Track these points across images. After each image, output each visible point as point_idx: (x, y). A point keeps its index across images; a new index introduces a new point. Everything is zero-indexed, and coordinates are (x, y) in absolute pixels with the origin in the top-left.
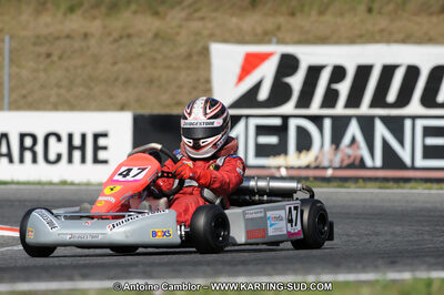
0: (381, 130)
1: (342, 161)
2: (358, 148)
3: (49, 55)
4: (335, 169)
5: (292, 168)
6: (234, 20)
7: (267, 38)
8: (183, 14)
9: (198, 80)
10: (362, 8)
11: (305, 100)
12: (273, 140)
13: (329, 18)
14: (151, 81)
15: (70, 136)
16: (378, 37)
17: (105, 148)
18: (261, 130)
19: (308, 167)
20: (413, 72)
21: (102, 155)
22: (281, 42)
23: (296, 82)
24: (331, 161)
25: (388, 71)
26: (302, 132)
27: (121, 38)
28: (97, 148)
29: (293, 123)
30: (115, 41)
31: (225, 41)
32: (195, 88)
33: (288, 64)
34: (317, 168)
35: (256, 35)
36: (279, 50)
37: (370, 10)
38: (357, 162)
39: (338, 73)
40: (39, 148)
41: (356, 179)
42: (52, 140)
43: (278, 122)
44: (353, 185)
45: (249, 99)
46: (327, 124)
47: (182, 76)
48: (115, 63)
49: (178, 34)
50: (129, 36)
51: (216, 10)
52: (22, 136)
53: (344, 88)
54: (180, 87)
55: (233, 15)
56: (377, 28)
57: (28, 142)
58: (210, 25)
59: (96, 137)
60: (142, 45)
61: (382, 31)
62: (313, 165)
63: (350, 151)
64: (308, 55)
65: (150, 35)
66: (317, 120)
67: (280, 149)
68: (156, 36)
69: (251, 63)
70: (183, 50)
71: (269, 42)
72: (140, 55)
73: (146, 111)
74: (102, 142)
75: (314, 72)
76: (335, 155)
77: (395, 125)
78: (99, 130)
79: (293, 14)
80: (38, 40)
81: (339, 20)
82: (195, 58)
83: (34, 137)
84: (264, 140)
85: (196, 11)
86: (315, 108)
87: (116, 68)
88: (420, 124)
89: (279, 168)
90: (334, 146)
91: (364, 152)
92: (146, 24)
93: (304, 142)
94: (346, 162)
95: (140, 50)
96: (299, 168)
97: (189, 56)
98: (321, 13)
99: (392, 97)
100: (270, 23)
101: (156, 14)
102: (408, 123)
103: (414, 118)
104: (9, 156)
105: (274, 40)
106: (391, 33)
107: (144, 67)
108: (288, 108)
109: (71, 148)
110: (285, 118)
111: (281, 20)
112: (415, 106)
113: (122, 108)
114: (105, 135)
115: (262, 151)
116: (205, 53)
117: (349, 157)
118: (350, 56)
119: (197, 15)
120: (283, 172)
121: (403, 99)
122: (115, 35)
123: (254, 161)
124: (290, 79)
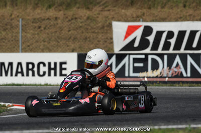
0: (190, 60)
1: (172, 74)
2: (180, 68)
3: (40, 27)
4: (169, 77)
5: (150, 77)
6: (123, 11)
7: (138, 19)
8: (100, 9)
9: (107, 38)
10: (181, 5)
11: (155, 47)
12: (141, 65)
13: (166, 9)
14: (86, 39)
15: (50, 64)
16: (188, 18)
17: (65, 69)
18: (135, 60)
19: (157, 77)
21: (64, 72)
22: (144, 21)
24: (167, 74)
26: (153, 60)
27: (72, 19)
28: (61, 69)
29: (150, 57)
30: (70, 21)
31: (119, 20)
32: (106, 42)
33: (148, 31)
34: (161, 77)
35: (133, 17)
36: (143, 24)
37: (185, 6)
38: (179, 74)
39: (170, 34)
40: (35, 69)
41: (179, 82)
42: (41, 65)
43: (143, 57)
44: (177, 85)
45: (130, 46)
46: (166, 57)
47: (100, 36)
48: (69, 31)
49: (98, 17)
50: (76, 18)
51: (115, 7)
52: (28, 64)
53: (173, 41)
54: (99, 41)
55: (122, 9)
56: (188, 14)
57: (30, 66)
58: (112, 13)
59: (61, 64)
60: (81, 23)
61: (190, 15)
62: (159, 76)
63: (176, 70)
64: (157, 26)
65: (85, 18)
67: (144, 69)
68: (88, 18)
70: (100, 24)
71: (139, 21)
72: (81, 27)
74: (64, 66)
75: (159, 34)
76: (169, 71)
79: (150, 8)
80: (35, 21)
81: (171, 11)
82: (106, 28)
83: (33, 64)
84: (136, 65)
85: (106, 7)
87: (70, 33)
89: (144, 77)
90: (168, 68)
91: (183, 70)
92: (83, 13)
93: (155, 66)
94: (174, 75)
95: (81, 25)
96: (153, 77)
97: (103, 27)
98: (163, 7)
99: (195, 45)
100: (139, 12)
101: (88, 8)
104: (22, 73)
105: (141, 20)
106: (194, 16)
107: (83, 33)
109: (50, 69)
110: (147, 55)
111: (145, 10)
113: (73, 51)
114: (65, 63)
115: (136, 70)
116: (110, 26)
117: (176, 72)
119: (106, 9)
120: (146, 79)
122: (70, 18)
123: (132, 74)
124: (148, 38)
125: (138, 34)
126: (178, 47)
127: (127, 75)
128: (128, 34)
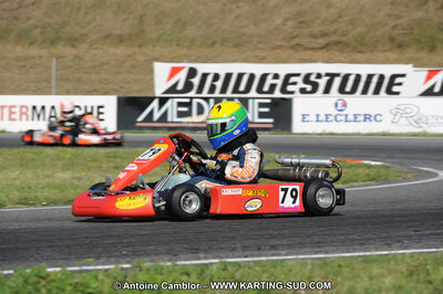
3: (24, 67)
8: (86, 46)
11: (200, 90)
12: (185, 109)
15: (86, 107)
17: (103, 113)
18: (180, 104)
20: (252, 77)
21: (101, 117)
23: (196, 81)
25: (240, 76)
26: (200, 106)
28: (99, 113)
29: (195, 101)
33: (192, 73)
36: (188, 65)
37: (178, 45)
39: (216, 77)
43: (187, 100)
45: (173, 89)
46: (212, 101)
53: (219, 84)
56: (182, 54)
59: (99, 107)
61: (184, 55)
64: (202, 68)
66: (206, 99)
67: (188, 114)
69: (174, 71)
73: (121, 95)
74: (101, 110)
75: (205, 76)
77: (244, 102)
78: (100, 104)
81: (163, 50)
84: (182, 109)
86: (205, 93)
88: (257, 101)
92: (70, 51)
93: (201, 110)
99: (242, 88)
101: (73, 46)
102: (250, 101)
103: (254, 98)
105: (186, 61)
108: (192, 94)
110: (191, 98)
112: (253, 93)
114: (102, 107)
115: (180, 114)
118: (222, 69)
120: (191, 125)
121: (247, 90)
123: (176, 119)
124: (192, 80)
125: (182, 77)
126: (224, 90)
127: (169, 119)
128: (171, 75)
